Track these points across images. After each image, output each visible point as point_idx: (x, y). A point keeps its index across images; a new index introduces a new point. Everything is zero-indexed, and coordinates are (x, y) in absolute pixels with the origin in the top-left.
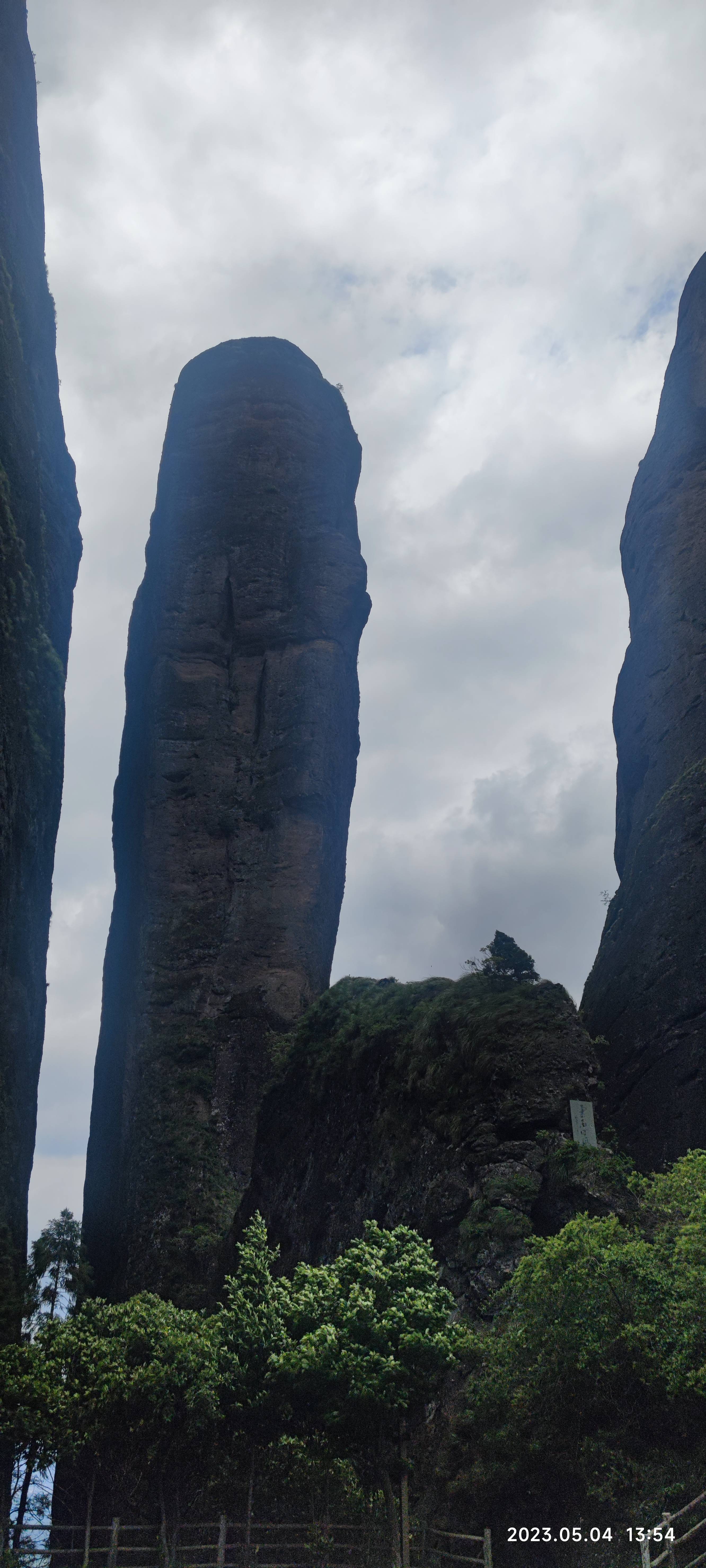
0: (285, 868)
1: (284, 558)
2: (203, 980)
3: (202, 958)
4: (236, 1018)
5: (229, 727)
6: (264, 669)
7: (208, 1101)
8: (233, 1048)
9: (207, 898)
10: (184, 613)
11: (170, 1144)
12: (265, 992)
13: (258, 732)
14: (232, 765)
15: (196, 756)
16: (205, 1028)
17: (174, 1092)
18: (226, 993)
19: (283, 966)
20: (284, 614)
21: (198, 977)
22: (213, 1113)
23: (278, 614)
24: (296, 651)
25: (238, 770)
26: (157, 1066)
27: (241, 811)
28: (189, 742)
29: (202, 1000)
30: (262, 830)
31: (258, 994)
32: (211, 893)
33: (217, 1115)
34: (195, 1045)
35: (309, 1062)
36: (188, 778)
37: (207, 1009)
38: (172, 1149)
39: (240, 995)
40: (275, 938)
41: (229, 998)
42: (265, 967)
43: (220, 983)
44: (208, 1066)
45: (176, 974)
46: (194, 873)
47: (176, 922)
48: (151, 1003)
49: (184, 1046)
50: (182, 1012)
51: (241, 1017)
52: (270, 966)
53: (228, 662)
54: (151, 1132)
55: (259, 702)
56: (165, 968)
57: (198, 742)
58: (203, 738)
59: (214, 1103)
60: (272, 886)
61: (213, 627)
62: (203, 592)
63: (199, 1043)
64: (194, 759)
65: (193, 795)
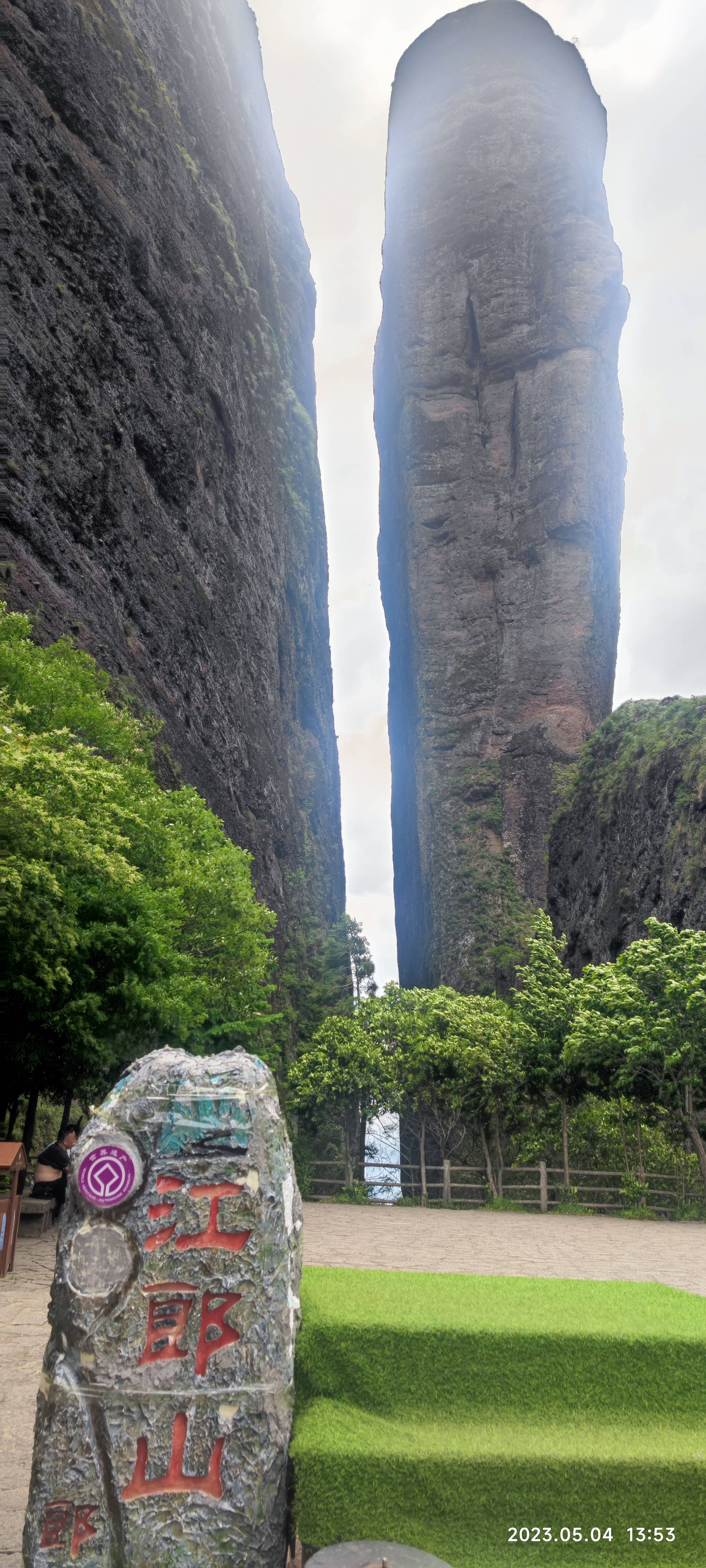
0: (555, 603)
1: (528, 263)
2: (483, 723)
3: (479, 702)
4: (518, 756)
5: (483, 462)
6: (515, 393)
7: (499, 835)
8: (519, 784)
9: (479, 643)
10: (426, 346)
11: (467, 875)
12: (545, 729)
13: (514, 464)
14: (491, 503)
15: (453, 498)
16: (490, 768)
17: (466, 829)
18: (507, 733)
19: (562, 702)
20: (533, 327)
21: (478, 720)
22: (505, 846)
23: (526, 329)
24: (548, 367)
25: (497, 507)
26: (447, 805)
27: (505, 551)
28: (445, 485)
29: (483, 741)
30: (528, 567)
31: (539, 732)
32: (482, 637)
33: (510, 847)
34: (482, 785)
35: (595, 788)
36: (447, 522)
37: (490, 750)
38: (471, 880)
39: (521, 734)
40: (551, 675)
41: (510, 738)
42: (543, 705)
43: (500, 724)
44: (496, 803)
45: (456, 720)
46: (462, 619)
47: (450, 669)
48: (435, 748)
49: (471, 786)
50: (466, 754)
51: (523, 755)
52: (549, 703)
53: (478, 393)
54: (448, 865)
55: (513, 430)
56: (445, 714)
57: (454, 483)
58: (458, 479)
59: (505, 836)
60: (544, 623)
61: (458, 356)
62: (444, 319)
63: (485, 782)
64: (451, 502)
65: (454, 539)
